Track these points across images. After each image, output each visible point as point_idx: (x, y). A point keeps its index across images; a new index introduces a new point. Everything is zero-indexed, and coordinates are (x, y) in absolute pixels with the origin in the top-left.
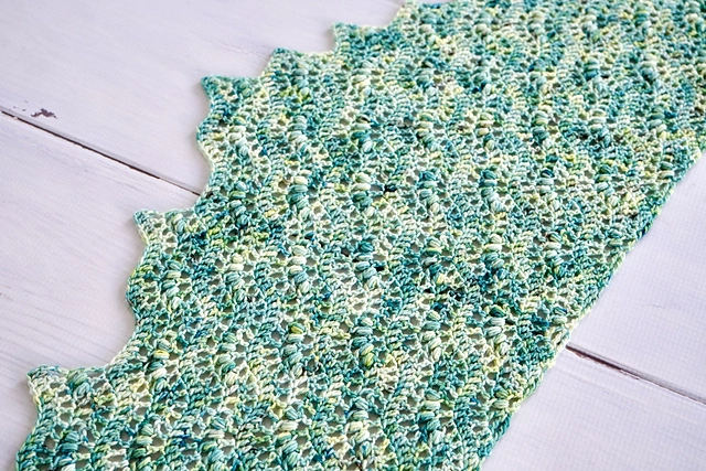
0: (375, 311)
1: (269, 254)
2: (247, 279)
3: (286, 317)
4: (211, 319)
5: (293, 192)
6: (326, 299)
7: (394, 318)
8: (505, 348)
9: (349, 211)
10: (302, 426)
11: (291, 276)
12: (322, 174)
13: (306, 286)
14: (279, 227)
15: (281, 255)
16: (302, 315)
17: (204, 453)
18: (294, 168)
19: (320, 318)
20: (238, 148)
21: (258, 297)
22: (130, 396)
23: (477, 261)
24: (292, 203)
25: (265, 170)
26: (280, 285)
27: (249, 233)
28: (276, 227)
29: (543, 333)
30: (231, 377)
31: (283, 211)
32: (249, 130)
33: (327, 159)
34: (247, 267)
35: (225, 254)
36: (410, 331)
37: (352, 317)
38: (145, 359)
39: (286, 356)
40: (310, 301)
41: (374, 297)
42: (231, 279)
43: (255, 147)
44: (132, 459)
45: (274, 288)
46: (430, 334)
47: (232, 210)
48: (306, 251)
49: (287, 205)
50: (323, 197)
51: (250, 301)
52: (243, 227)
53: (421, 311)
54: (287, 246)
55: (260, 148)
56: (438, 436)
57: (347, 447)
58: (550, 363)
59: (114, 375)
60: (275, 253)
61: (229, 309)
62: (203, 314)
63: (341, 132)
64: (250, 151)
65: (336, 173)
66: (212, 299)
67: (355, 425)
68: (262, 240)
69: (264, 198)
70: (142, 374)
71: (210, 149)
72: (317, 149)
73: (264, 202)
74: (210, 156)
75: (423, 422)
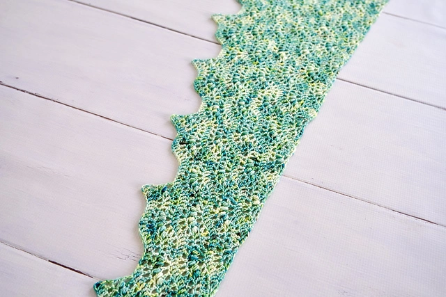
0: (319, 3)
4: (267, 4)
7: (326, 5)
8: (364, 11)
10: (305, 28)
17: (276, 34)
22: (247, 22)
29: (374, 8)
30: (278, 17)
36: (332, 7)
37: (312, 4)
39: (294, 13)
44: (254, 35)
46: (339, 8)
56: (349, 30)
57: (321, 32)
58: (379, 15)
59: (240, 16)
67: (322, 28)
70: (249, 16)
75: (343, 27)
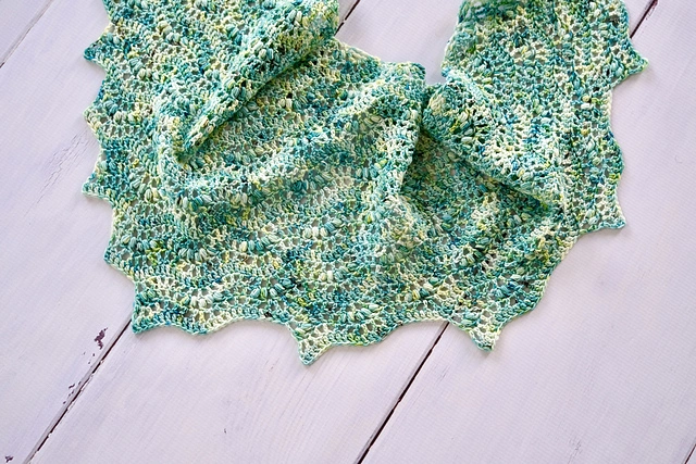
0: (349, 169)
1: (313, 256)
2: (337, 265)
3: (363, 229)
4: (375, 280)
5: (255, 251)
6: (344, 205)
7: (354, 155)
9: (267, 206)
11: (329, 234)
12: (235, 231)
13: (337, 221)
14: (288, 254)
15: (313, 246)
16: (360, 219)
18: (231, 254)
19: (360, 206)
20: (216, 301)
21: (350, 253)
23: (303, 115)
24: (265, 248)
25: (236, 277)
26: (338, 240)
27: (298, 275)
28: (289, 257)
29: (355, 65)
31: (274, 255)
32: (195, 293)
33: (221, 230)
34: (328, 268)
35: (321, 287)
36: (362, 142)
37: (356, 183)
38: (425, 301)
40: (347, 216)
41: (337, 172)
42: (341, 276)
43: (212, 288)
45: (341, 244)
46: (363, 127)
47: (279, 293)
48: (307, 229)
49: (268, 253)
50: (256, 227)
51: (355, 258)
52: (293, 281)
53: (346, 137)
54: (304, 243)
55: (214, 284)
60: (313, 251)
61: (364, 270)
62: (375, 286)
63: (193, 222)
64: (218, 291)
65: (232, 220)
66: (361, 284)
68: (302, 263)
69: (264, 273)
71: (218, 322)
72: (213, 239)
73: (267, 271)
74: (225, 322)
